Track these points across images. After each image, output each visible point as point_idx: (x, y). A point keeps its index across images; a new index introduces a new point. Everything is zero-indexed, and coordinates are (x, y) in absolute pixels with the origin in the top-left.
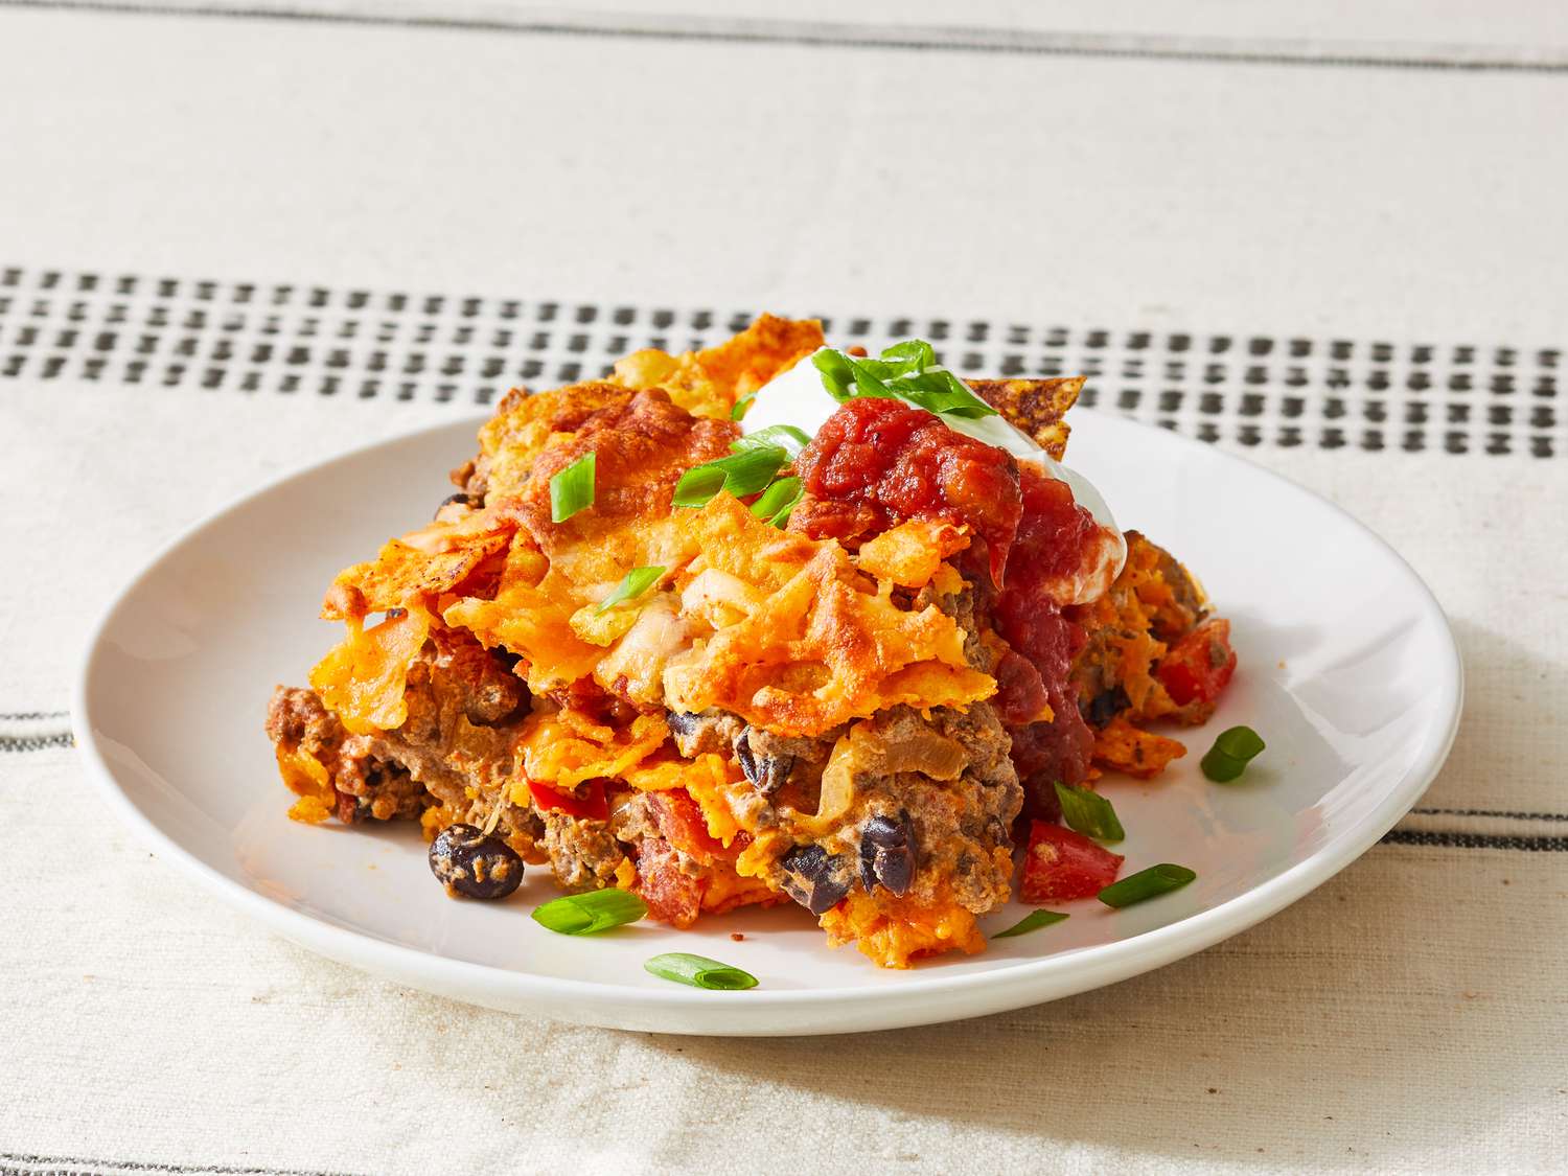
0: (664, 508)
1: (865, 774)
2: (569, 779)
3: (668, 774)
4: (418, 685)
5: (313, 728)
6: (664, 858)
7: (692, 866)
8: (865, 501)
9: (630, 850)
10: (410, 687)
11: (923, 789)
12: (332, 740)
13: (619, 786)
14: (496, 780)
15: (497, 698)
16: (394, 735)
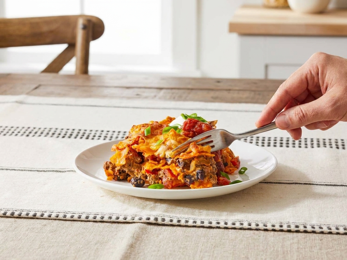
0: (161, 134)
1: (197, 165)
2: (151, 169)
3: (166, 167)
4: (127, 159)
5: (111, 166)
6: (167, 179)
7: (171, 179)
8: (191, 131)
9: (161, 179)
10: (126, 159)
11: (205, 167)
12: (114, 168)
13: (159, 170)
14: (139, 171)
15: (139, 159)
16: (124, 166)
